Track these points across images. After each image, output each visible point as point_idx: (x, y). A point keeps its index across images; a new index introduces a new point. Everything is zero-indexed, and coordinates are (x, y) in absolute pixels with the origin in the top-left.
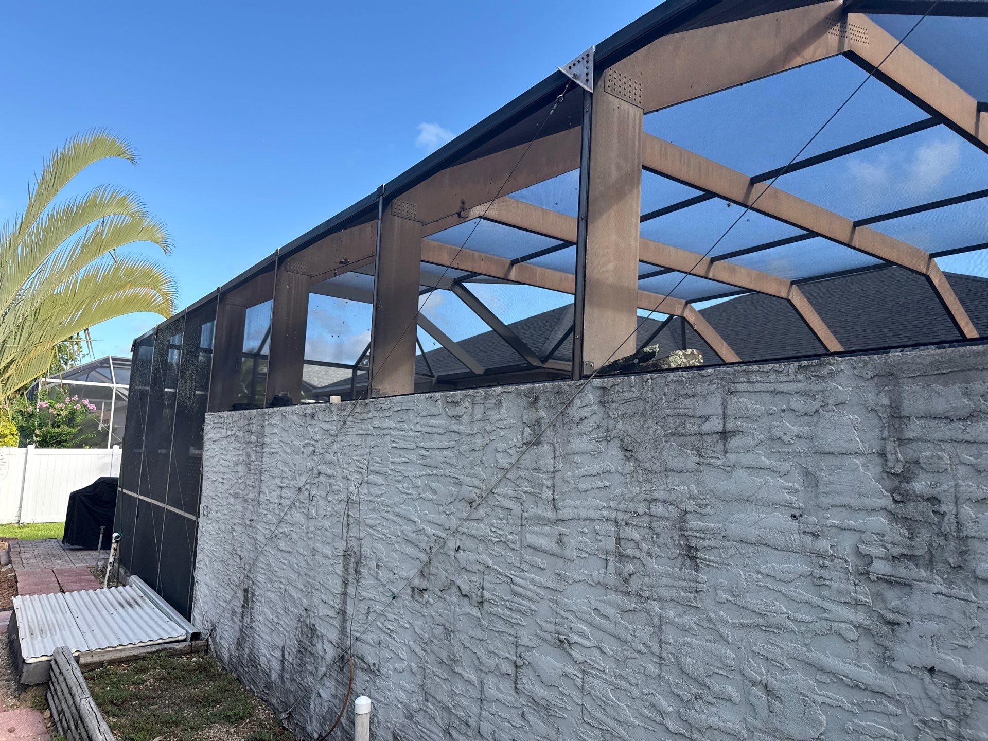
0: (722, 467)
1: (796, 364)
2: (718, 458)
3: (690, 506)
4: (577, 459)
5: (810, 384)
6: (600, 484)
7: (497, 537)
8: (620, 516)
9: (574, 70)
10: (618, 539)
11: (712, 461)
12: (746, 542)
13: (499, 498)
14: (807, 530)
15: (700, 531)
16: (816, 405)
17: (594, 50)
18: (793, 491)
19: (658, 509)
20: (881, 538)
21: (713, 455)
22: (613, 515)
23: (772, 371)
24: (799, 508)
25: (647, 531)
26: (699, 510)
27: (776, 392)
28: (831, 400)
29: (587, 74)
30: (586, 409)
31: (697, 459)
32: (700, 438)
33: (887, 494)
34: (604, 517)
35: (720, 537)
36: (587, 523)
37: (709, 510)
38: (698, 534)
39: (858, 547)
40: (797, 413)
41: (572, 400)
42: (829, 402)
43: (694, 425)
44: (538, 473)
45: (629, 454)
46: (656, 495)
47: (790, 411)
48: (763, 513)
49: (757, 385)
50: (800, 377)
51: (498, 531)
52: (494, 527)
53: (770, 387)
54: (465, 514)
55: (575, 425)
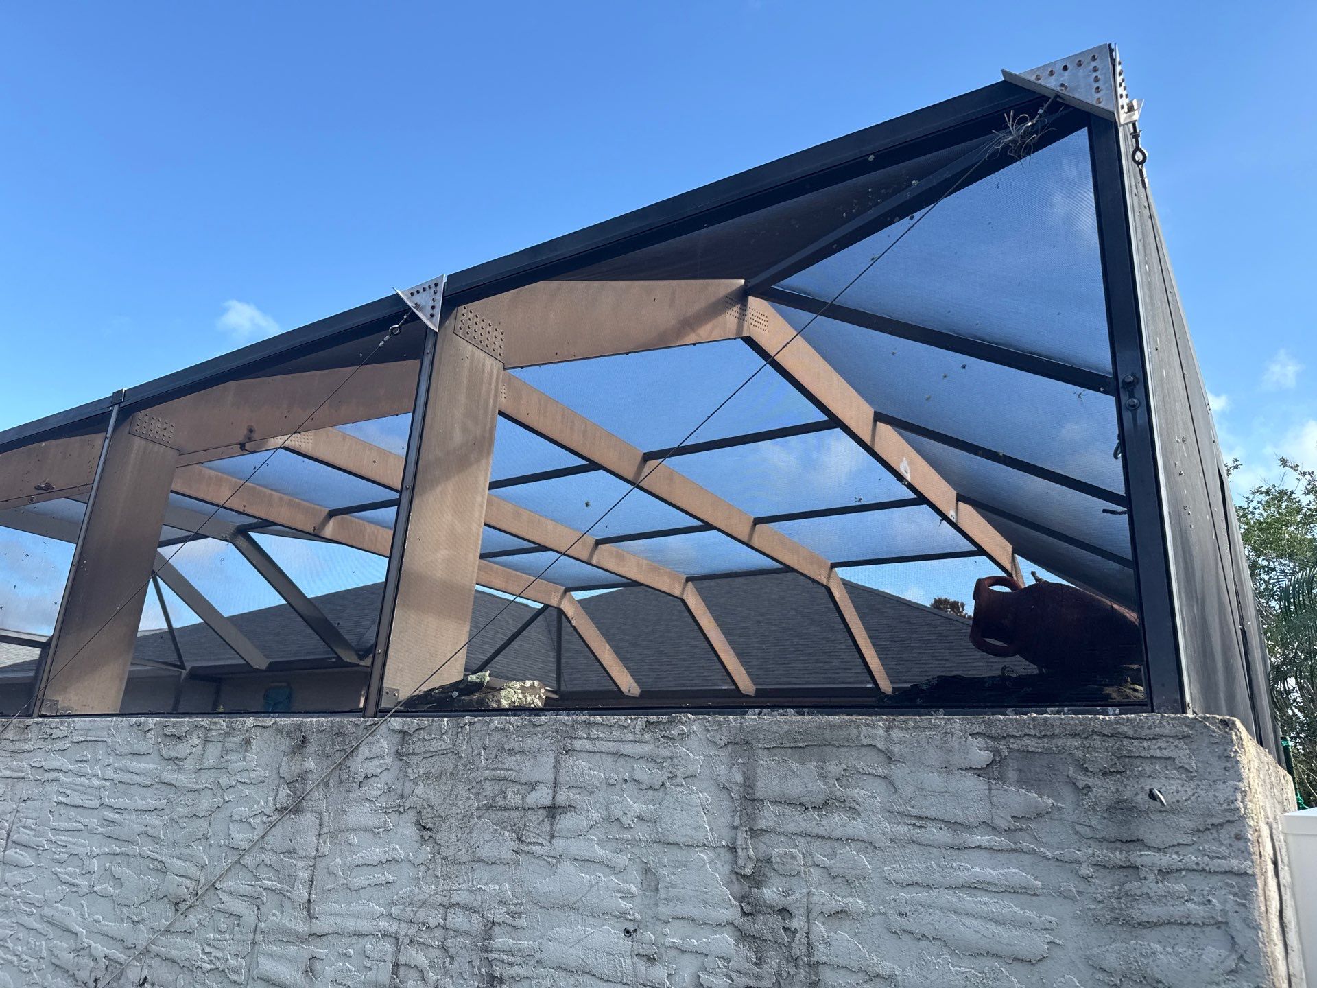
0: (546, 858)
1: (644, 719)
2: (542, 844)
3: (499, 915)
4: (353, 838)
5: (658, 747)
6: (380, 878)
7: (211, 962)
8: (403, 929)
9: (417, 298)
10: (396, 965)
11: (534, 848)
12: (566, 970)
13: (225, 898)
14: (642, 952)
15: (510, 952)
16: (663, 775)
17: (445, 280)
18: (629, 896)
19: (457, 919)
20: (726, 964)
21: (536, 840)
22: (393, 928)
23: (616, 726)
24: (634, 920)
25: (437, 952)
26: (510, 921)
27: (618, 755)
28: (680, 771)
29: (433, 308)
30: (376, 762)
31: (515, 845)
32: (522, 814)
33: (735, 902)
34: (380, 931)
35: (533, 962)
36: (354, 939)
37: (523, 922)
38: (505, 957)
39: (699, 977)
40: (641, 786)
41: (357, 746)
42: (678, 773)
43: (517, 794)
44: (291, 858)
45: (427, 834)
46: (456, 898)
47: (633, 782)
48: (590, 926)
49: (598, 743)
50: (647, 736)
51: (215, 953)
52: (209, 945)
53: (611, 747)
54: (165, 923)
55: (356, 786)
